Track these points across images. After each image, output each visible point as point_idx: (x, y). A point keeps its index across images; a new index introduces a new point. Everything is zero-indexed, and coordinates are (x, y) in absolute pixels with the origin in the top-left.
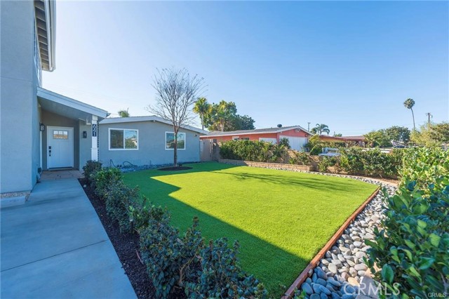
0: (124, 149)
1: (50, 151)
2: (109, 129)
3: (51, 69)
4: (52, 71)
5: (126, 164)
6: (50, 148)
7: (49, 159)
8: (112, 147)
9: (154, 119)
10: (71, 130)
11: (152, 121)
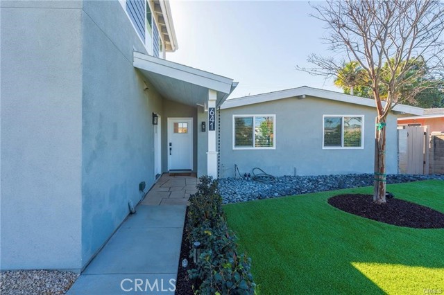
0: (254, 148)
1: (171, 149)
2: (234, 116)
3: (173, 48)
4: (174, 51)
5: (257, 172)
6: (171, 145)
7: (170, 158)
8: (237, 145)
9: (304, 93)
10: (190, 120)
11: (299, 97)
